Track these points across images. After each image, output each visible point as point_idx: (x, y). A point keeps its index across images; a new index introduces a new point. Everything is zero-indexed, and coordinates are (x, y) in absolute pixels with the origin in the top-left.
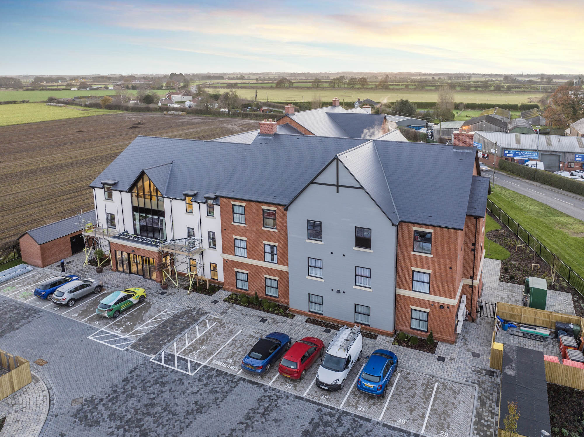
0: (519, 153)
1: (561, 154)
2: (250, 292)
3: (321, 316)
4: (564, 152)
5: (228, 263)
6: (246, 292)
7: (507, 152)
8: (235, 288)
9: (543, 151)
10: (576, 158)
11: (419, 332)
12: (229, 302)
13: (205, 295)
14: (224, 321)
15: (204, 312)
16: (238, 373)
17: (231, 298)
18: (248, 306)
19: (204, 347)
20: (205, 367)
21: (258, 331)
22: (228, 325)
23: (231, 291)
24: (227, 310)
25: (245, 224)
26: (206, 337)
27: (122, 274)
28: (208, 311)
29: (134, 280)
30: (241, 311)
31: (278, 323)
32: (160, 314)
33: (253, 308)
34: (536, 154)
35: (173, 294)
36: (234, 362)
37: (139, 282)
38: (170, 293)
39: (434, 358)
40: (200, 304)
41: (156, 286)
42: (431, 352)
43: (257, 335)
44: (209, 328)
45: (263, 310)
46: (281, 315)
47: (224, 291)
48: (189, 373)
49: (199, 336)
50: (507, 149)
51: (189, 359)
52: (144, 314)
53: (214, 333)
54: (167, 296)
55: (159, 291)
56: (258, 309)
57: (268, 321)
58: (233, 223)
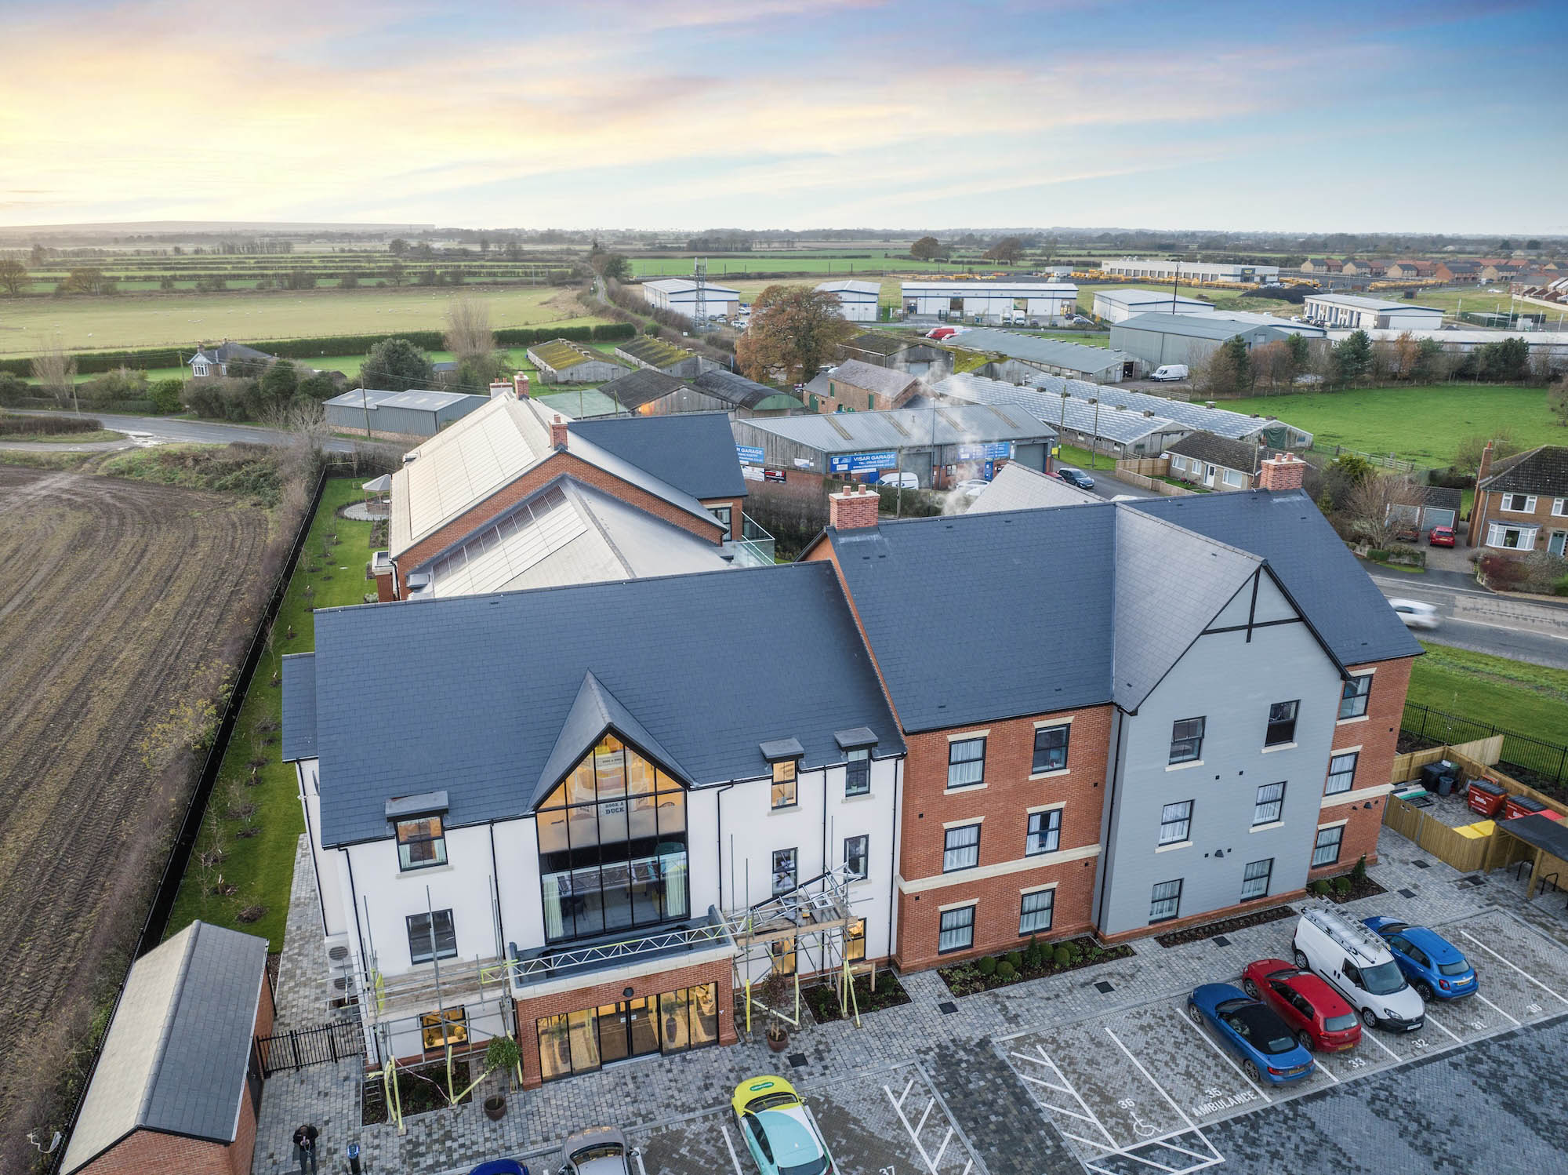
0: (861, 459)
2: (978, 947)
3: (1174, 921)
4: (940, 446)
5: (922, 900)
6: (969, 951)
7: (836, 461)
8: (936, 957)
9: (903, 449)
10: (960, 453)
11: (1325, 869)
12: (976, 991)
13: (897, 1008)
14: (1044, 1034)
15: (977, 1041)
16: (1268, 1100)
17: (964, 982)
18: (1025, 979)
19: (1126, 1103)
20: (1206, 1130)
21: (1134, 1011)
22: (1067, 1035)
23: (928, 967)
24: (1005, 1008)
25: (982, 782)
26: (1085, 1082)
27: (574, 1080)
28: (978, 1035)
29: (647, 1076)
30: (1031, 994)
31: (1132, 976)
32: (897, 1105)
33: (1040, 975)
34: (892, 456)
35: (821, 1047)
36: (1221, 1087)
37: (675, 1071)
38: (812, 1050)
39: (1399, 898)
40: (929, 1030)
41: (742, 1056)
42: (1380, 890)
43: (1147, 1019)
44: (1050, 1064)
45: (1064, 969)
46: (1111, 959)
47: (912, 978)
48: (1212, 1162)
49: (1072, 1090)
50: (836, 454)
51: (1157, 1141)
52: (863, 1129)
53: (1082, 1067)
54: (821, 1059)
55: (774, 1061)
56: (1053, 973)
57: (1112, 982)
58: (947, 792)
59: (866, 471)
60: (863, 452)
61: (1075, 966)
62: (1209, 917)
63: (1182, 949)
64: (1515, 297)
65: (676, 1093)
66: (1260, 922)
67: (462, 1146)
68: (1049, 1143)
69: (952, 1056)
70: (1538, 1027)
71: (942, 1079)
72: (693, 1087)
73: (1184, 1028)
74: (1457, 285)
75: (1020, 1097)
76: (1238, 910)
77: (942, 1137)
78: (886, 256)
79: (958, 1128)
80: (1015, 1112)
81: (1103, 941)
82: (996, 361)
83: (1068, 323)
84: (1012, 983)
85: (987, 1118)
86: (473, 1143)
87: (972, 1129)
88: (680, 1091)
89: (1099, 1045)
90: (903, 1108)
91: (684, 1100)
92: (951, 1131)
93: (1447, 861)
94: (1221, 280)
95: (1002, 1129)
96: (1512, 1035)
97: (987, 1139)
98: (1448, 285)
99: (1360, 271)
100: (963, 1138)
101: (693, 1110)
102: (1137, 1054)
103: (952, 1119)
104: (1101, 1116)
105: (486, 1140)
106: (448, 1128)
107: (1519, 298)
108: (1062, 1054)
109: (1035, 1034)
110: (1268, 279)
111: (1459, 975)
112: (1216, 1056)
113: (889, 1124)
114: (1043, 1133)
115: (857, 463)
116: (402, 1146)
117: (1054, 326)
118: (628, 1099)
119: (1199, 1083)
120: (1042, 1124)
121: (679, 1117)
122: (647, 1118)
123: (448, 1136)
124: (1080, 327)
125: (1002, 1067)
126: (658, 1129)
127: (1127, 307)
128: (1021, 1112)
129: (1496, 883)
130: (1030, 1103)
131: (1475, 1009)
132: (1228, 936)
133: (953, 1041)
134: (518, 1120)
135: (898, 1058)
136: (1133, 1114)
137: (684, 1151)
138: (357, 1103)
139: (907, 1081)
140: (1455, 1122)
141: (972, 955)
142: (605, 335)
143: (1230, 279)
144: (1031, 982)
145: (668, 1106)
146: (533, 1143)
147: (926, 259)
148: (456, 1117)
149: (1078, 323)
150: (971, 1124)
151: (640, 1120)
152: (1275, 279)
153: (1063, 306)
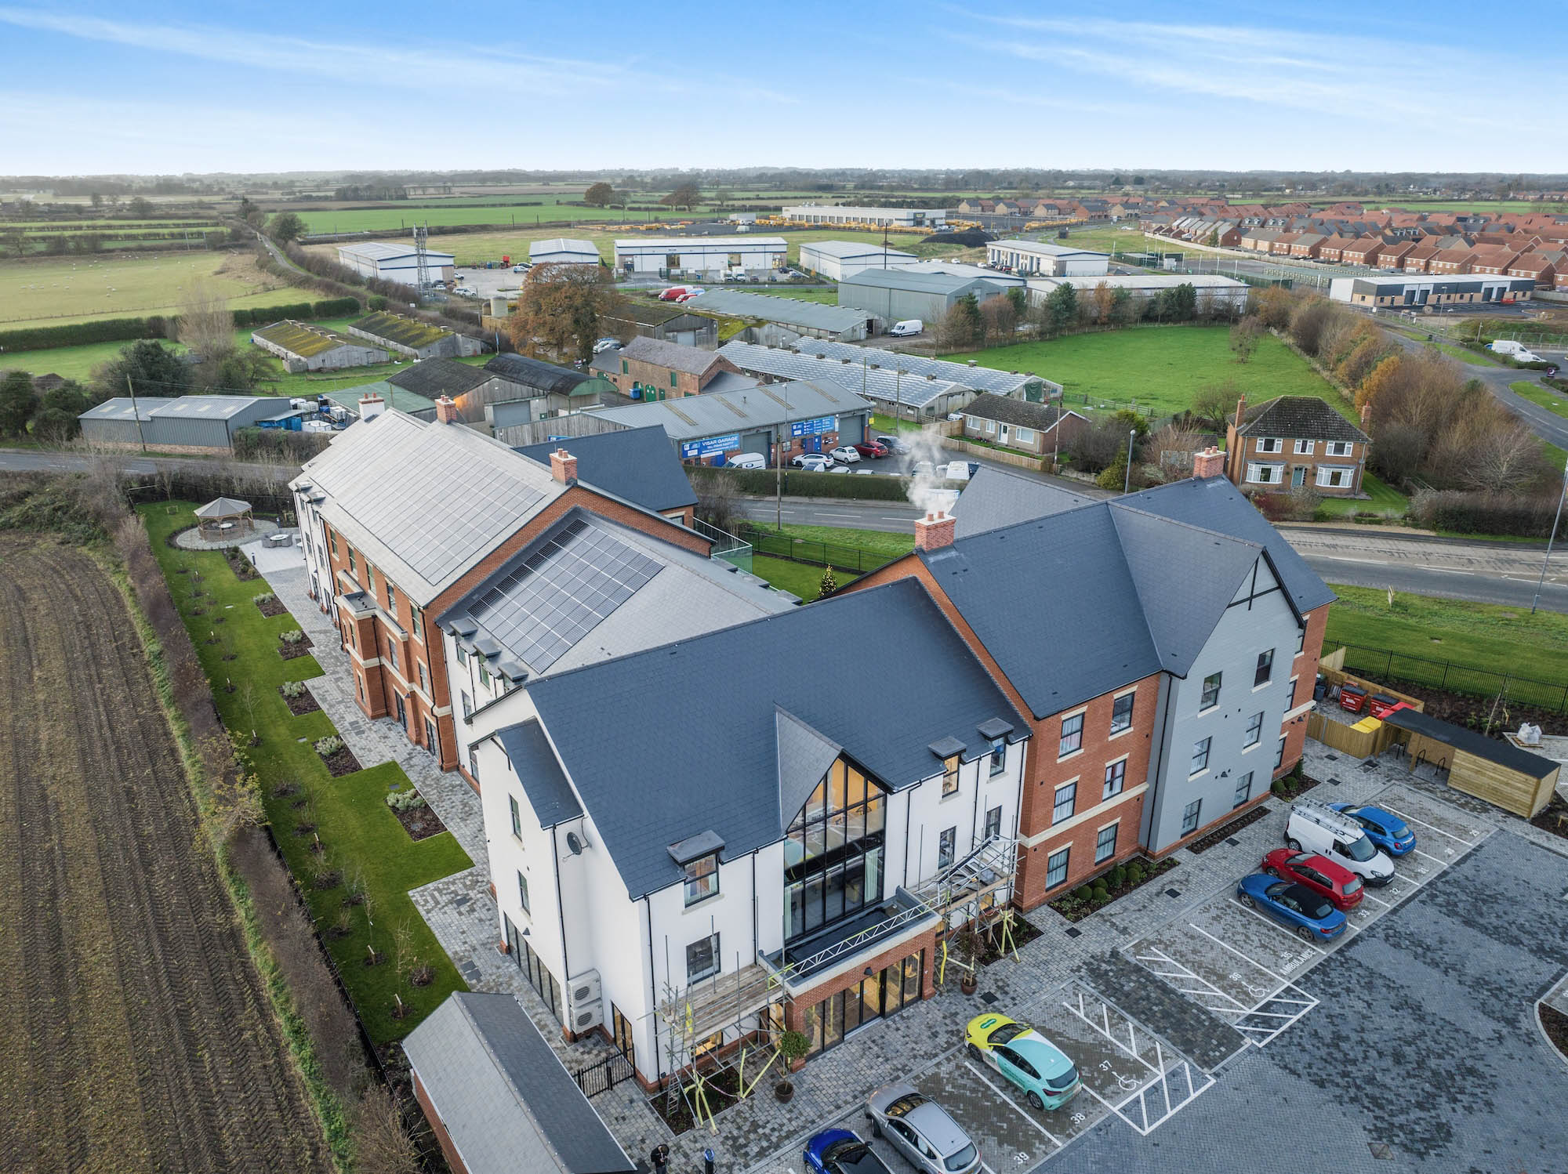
0: (708, 443)
1: (772, 429)
2: (1071, 880)
3: (1196, 832)
4: (776, 425)
5: (1038, 851)
7: (687, 447)
8: (1044, 894)
9: (744, 430)
10: (793, 430)
12: (1086, 915)
13: (1036, 940)
14: (1151, 938)
15: (1109, 953)
16: (1323, 953)
17: (1073, 910)
18: (1116, 898)
19: (1235, 976)
20: (1297, 983)
21: (1202, 906)
22: (1166, 937)
23: (1040, 904)
24: (1113, 924)
25: (1080, 748)
26: (1199, 967)
27: (829, 1054)
28: (1107, 949)
29: (883, 1037)
30: (1126, 909)
31: (1187, 880)
32: (1081, 1015)
33: (1124, 894)
34: (736, 439)
35: (1000, 984)
36: (1290, 951)
37: (902, 1028)
38: (994, 987)
39: (1330, 786)
40: (1070, 953)
41: (946, 1005)
42: (1316, 783)
43: (1214, 912)
44: (1168, 959)
45: (1138, 886)
46: (1166, 870)
47: (1032, 914)
48: (1312, 1005)
49: (1194, 976)
50: (687, 440)
51: (1270, 998)
52: (1068, 1038)
53: (1191, 957)
54: (1007, 993)
55: (972, 1002)
56: (1131, 890)
57: (1176, 887)
58: (1059, 761)
59: (713, 454)
60: (710, 436)
61: (1144, 881)
62: (1215, 825)
63: (1210, 853)
64: (1147, 234)
65: (914, 1045)
66: (1250, 822)
67: (773, 1130)
68: (1203, 1017)
69: (1098, 968)
70: (1458, 864)
71: (1102, 988)
72: (924, 1038)
73: (1242, 912)
74: (1095, 223)
75: (1163, 988)
76: (1233, 815)
77: (1127, 1030)
78: (558, 203)
79: (1136, 1022)
80: (1167, 1000)
81: (1153, 857)
82: (754, 326)
83: (785, 277)
84: (1108, 903)
85: (1151, 1009)
86: (782, 1125)
87: (1146, 1020)
88: (916, 1043)
89: (1192, 937)
90: (1087, 1016)
91: (924, 1049)
92: (1131, 1026)
93: (1348, 752)
94: (896, 225)
95: (1166, 1015)
96: (1445, 873)
97: (1161, 1025)
98: (1088, 223)
99: (1010, 210)
100: (1143, 1028)
101: (936, 1055)
102: (1222, 939)
103: (1128, 1016)
104: (1224, 990)
105: (790, 1120)
106: (751, 1119)
107: (1150, 235)
108: (1171, 950)
109: (1145, 939)
110: (937, 222)
111: (1406, 837)
112: (1274, 929)
113: (1084, 1030)
114: (1194, 1011)
115: (706, 448)
116: (723, 1143)
117: (773, 281)
118: (880, 1059)
119: (1274, 952)
120: (1190, 1004)
121: (929, 1063)
122: (905, 1070)
123: (755, 1126)
124: (797, 281)
125: (1138, 970)
126: (917, 1077)
127: (839, 261)
128: (1172, 1000)
129: (1385, 764)
130: (1173, 992)
131: (1415, 860)
132: (1234, 837)
133: (1092, 957)
134: (804, 1098)
135: (1061, 979)
136: (1244, 983)
137: (949, 1088)
138: (657, 1119)
139: (1077, 995)
140: (1442, 941)
141: (1067, 887)
142: (327, 312)
143: (904, 223)
144: (1120, 900)
145: (915, 1057)
146: (830, 1112)
147: (602, 206)
148: (751, 1108)
149: (794, 276)
150: (1143, 1017)
151: (900, 1074)
152: (943, 222)
153: (774, 260)
